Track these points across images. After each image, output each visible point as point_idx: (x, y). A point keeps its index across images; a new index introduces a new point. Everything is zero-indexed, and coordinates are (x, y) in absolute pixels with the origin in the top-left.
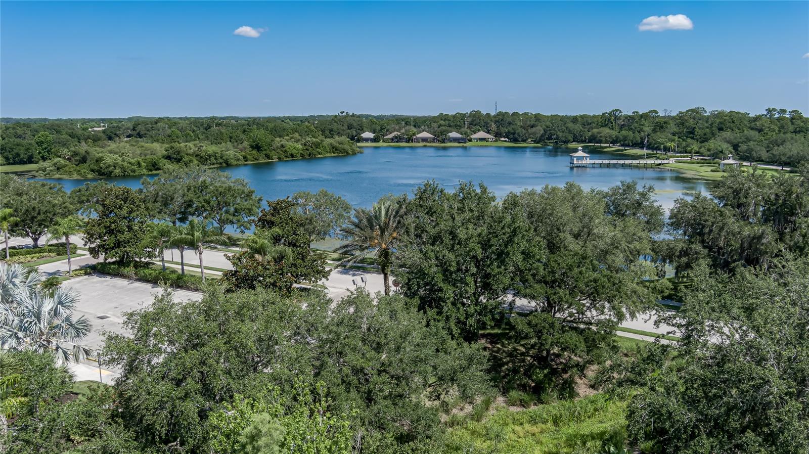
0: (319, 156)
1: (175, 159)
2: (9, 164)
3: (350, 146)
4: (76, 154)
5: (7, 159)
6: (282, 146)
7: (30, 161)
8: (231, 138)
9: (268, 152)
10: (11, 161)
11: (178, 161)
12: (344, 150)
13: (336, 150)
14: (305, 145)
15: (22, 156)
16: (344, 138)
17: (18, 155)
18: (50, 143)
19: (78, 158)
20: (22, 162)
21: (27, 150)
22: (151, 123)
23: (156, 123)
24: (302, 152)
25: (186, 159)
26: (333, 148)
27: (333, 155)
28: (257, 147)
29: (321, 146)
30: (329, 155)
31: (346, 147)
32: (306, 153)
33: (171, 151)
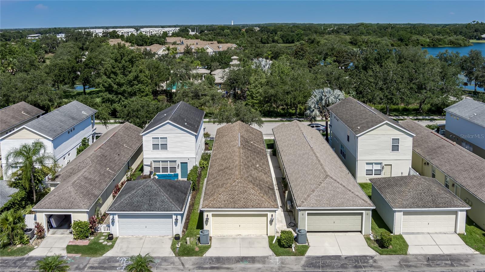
0: (440, 46)
1: (354, 43)
2: (284, 43)
3: (464, 42)
4: (309, 39)
5: (284, 41)
6: (418, 40)
7: (293, 42)
8: (391, 35)
9: (407, 42)
10: (285, 42)
11: (355, 44)
12: (458, 43)
13: (453, 43)
14: (432, 40)
15: (290, 40)
16: (460, 37)
17: (288, 39)
18: (302, 35)
19: (310, 41)
20: (289, 43)
21: (292, 37)
22: (356, 26)
23: (358, 26)
24: (428, 43)
25: (359, 44)
26: (451, 42)
27: (450, 46)
28: (401, 40)
29: (442, 40)
30: (448, 46)
31: (461, 42)
32: (431, 45)
33: (352, 40)
